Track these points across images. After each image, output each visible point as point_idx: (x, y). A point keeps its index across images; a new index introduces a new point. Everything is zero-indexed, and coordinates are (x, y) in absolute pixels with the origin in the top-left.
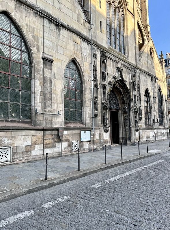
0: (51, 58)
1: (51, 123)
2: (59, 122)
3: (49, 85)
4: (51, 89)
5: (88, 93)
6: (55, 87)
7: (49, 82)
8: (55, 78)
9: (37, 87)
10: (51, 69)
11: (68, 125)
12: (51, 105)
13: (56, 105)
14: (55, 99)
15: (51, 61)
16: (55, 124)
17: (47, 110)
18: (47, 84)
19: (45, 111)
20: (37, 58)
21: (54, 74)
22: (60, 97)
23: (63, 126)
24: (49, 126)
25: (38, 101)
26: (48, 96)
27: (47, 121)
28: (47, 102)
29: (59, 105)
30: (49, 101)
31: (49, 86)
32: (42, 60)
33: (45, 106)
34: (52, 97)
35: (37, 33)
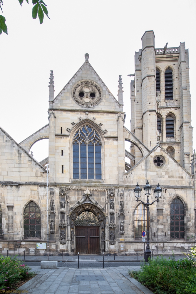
0: (13, 205)
1: (13, 238)
2: (18, 237)
3: (11, 219)
4: (13, 221)
5: (45, 218)
6: (16, 219)
7: (11, 218)
8: (16, 214)
9: (4, 221)
10: (12, 211)
11: (26, 239)
12: (13, 229)
13: (16, 229)
14: (16, 226)
15: (13, 207)
16: (16, 239)
17: (10, 232)
18: (10, 219)
19: (9, 232)
20: (3, 207)
21: (15, 213)
22: (20, 224)
23: (22, 240)
24: (11, 239)
25: (5, 228)
26: (11, 225)
27: (10, 237)
28: (10, 228)
29: (18, 228)
30: (11, 227)
31: (11, 220)
32: (7, 208)
33: (8, 230)
34: (13, 225)
35: (4, 195)
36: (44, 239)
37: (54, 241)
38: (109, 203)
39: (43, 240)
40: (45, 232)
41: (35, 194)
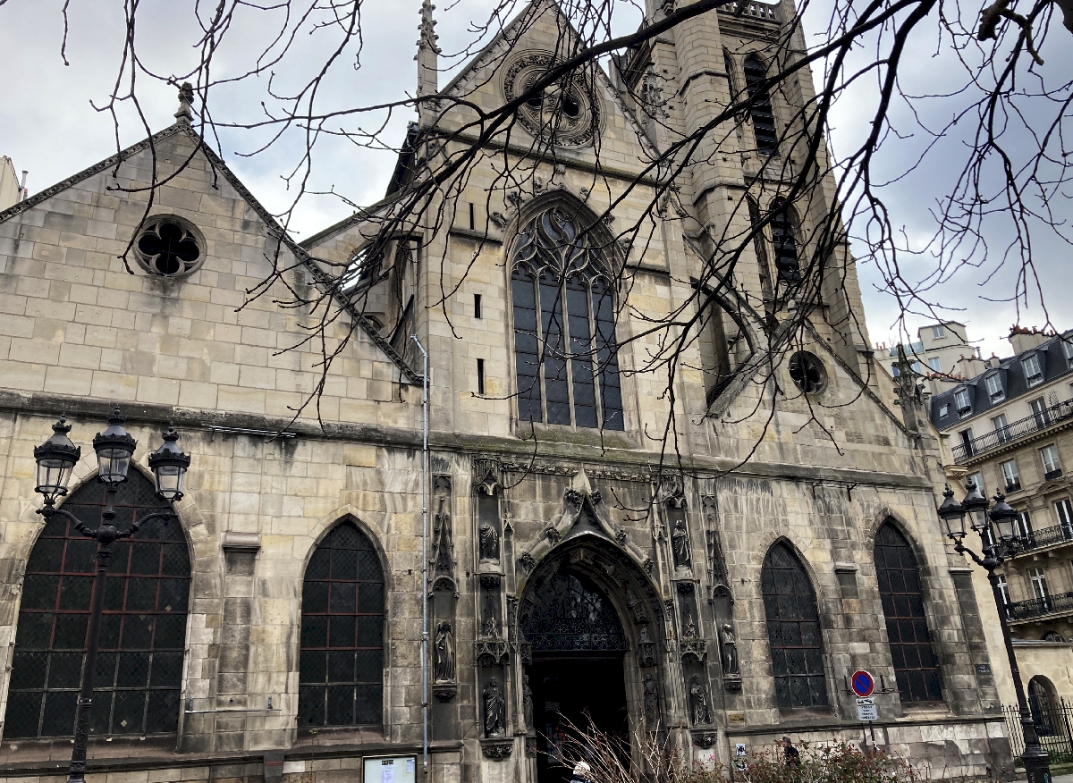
0: (254, 539)
1: (240, 739)
2: (270, 732)
3: (239, 620)
4: (247, 632)
5: (407, 615)
6: (264, 621)
7: (239, 611)
8: (265, 593)
9: (200, 633)
10: (251, 573)
11: (308, 742)
12: (244, 681)
13: (261, 679)
14: (261, 659)
15: (253, 551)
16: (256, 741)
17: (226, 698)
18: (235, 619)
19: (220, 703)
20: (203, 553)
21: (264, 583)
22: (282, 650)
23: (288, 746)
24: (230, 749)
25: (198, 675)
26: (234, 654)
27: (224, 733)
28: (230, 676)
29: (274, 676)
30: (236, 668)
31: (239, 626)
32: (221, 556)
33: (220, 685)
34: (246, 657)
35: (212, 484)
36: (403, 735)
37: (452, 743)
38: (668, 539)
39: (398, 741)
40: (408, 693)
41: (365, 483)
